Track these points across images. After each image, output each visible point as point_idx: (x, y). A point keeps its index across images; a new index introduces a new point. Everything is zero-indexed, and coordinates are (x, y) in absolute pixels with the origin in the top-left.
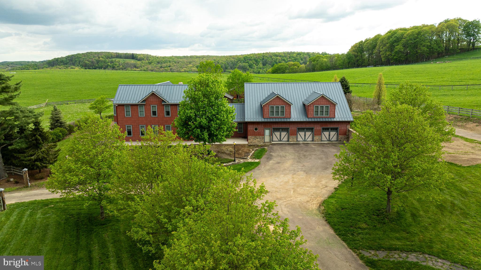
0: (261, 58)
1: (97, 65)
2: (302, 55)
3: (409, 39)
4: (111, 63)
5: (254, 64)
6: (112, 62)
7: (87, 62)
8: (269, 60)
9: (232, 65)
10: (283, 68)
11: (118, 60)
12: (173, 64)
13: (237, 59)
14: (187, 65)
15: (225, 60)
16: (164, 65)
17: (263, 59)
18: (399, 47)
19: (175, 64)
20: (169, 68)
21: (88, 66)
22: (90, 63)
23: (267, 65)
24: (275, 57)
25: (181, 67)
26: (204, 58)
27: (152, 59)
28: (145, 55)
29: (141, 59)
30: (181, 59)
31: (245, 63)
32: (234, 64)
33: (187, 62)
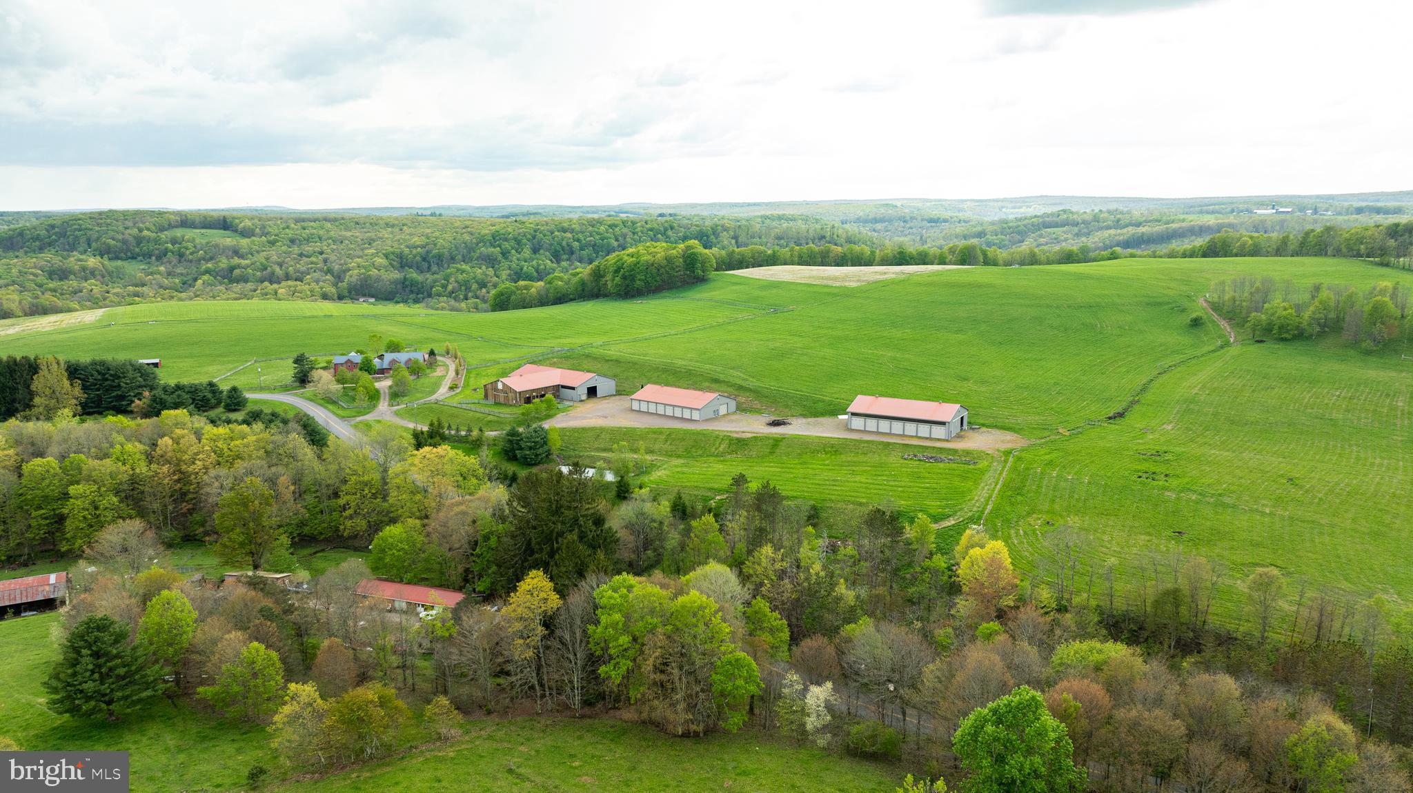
1: (137, 250)
2: (617, 229)
4: (173, 245)
5: (513, 251)
6: (174, 241)
7: (112, 242)
8: (547, 240)
9: (465, 251)
11: (190, 234)
12: (329, 245)
13: (478, 238)
14: (362, 250)
15: (450, 239)
16: (308, 249)
17: (534, 237)
19: (335, 247)
20: (320, 257)
21: (115, 252)
22: (119, 244)
23: (542, 251)
25: (349, 256)
26: (405, 228)
27: (274, 230)
28: (256, 221)
29: (247, 233)
30: (347, 229)
31: (495, 247)
32: (471, 249)
33: (362, 240)
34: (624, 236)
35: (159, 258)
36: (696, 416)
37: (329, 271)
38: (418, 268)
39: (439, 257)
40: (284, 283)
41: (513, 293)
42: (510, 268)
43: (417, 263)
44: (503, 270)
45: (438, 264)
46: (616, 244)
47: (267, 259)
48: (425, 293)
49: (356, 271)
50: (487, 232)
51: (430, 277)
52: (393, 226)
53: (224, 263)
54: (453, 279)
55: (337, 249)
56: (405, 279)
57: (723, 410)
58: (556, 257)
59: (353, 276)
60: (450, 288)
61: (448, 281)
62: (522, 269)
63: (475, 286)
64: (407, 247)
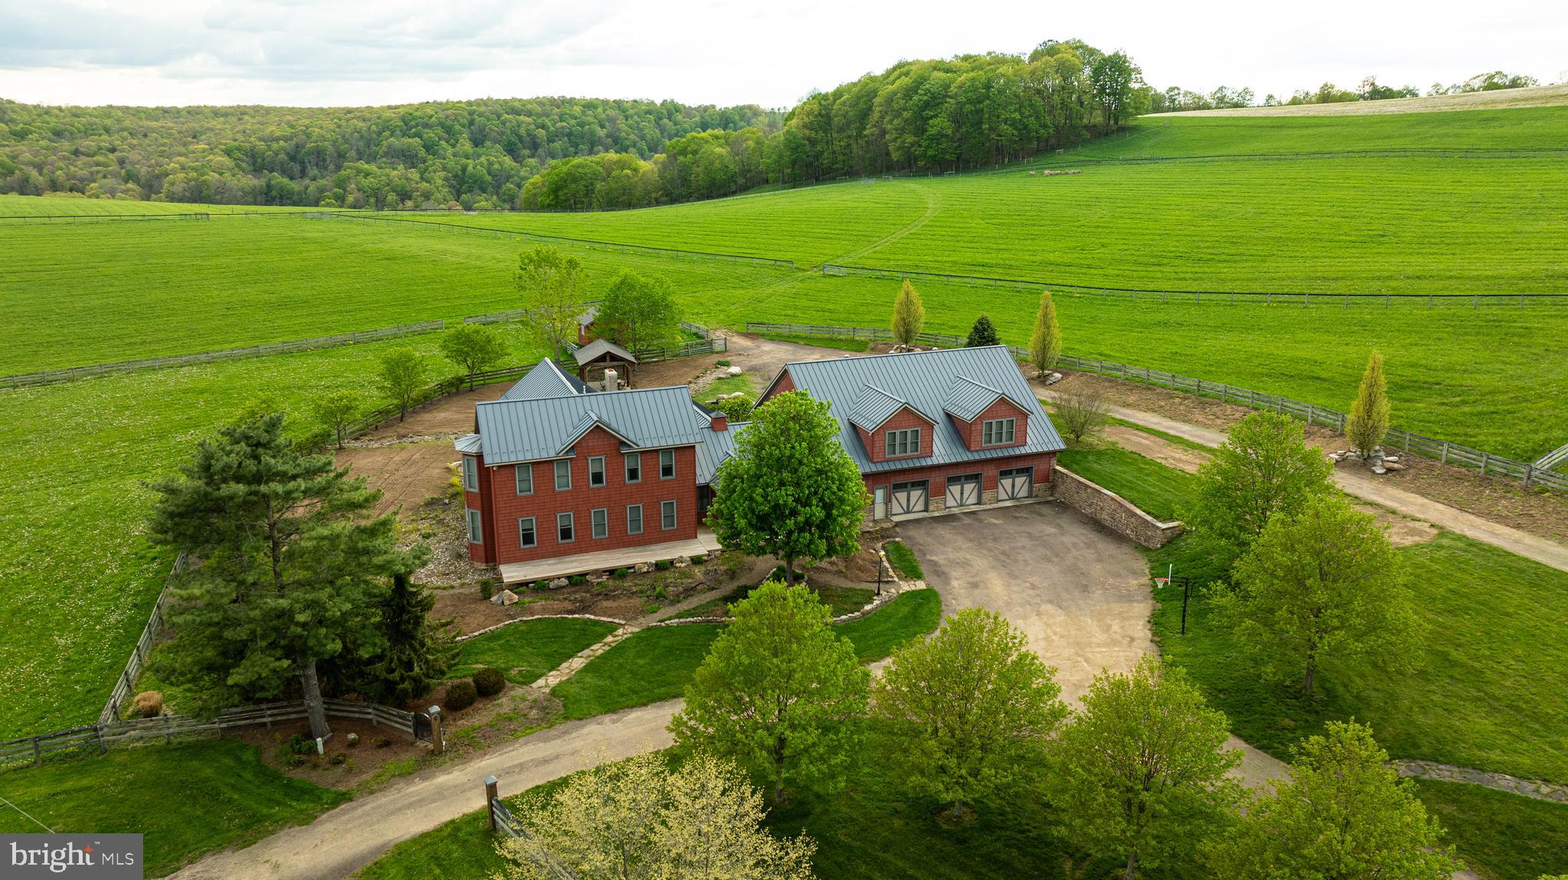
0: (465, 121)
2: (600, 110)
3: (964, 100)
5: (443, 143)
8: (493, 126)
9: (361, 144)
10: (585, 174)
12: (124, 139)
14: (184, 145)
15: (332, 127)
16: (87, 143)
17: (471, 123)
18: (940, 123)
19: (135, 142)
20: (111, 156)
23: (488, 143)
24: (510, 116)
25: (163, 154)
26: (246, 117)
31: (410, 137)
32: (370, 141)
33: (180, 132)
34: (613, 122)
37: (129, 177)
39: (319, 156)
42: (444, 168)
43: (282, 164)
44: (434, 171)
45: (317, 165)
46: (602, 133)
47: (12, 158)
49: (182, 175)
54: (353, 186)
55: (140, 145)
56: (269, 186)
58: (511, 150)
59: (178, 180)
61: (345, 190)
64: (261, 139)
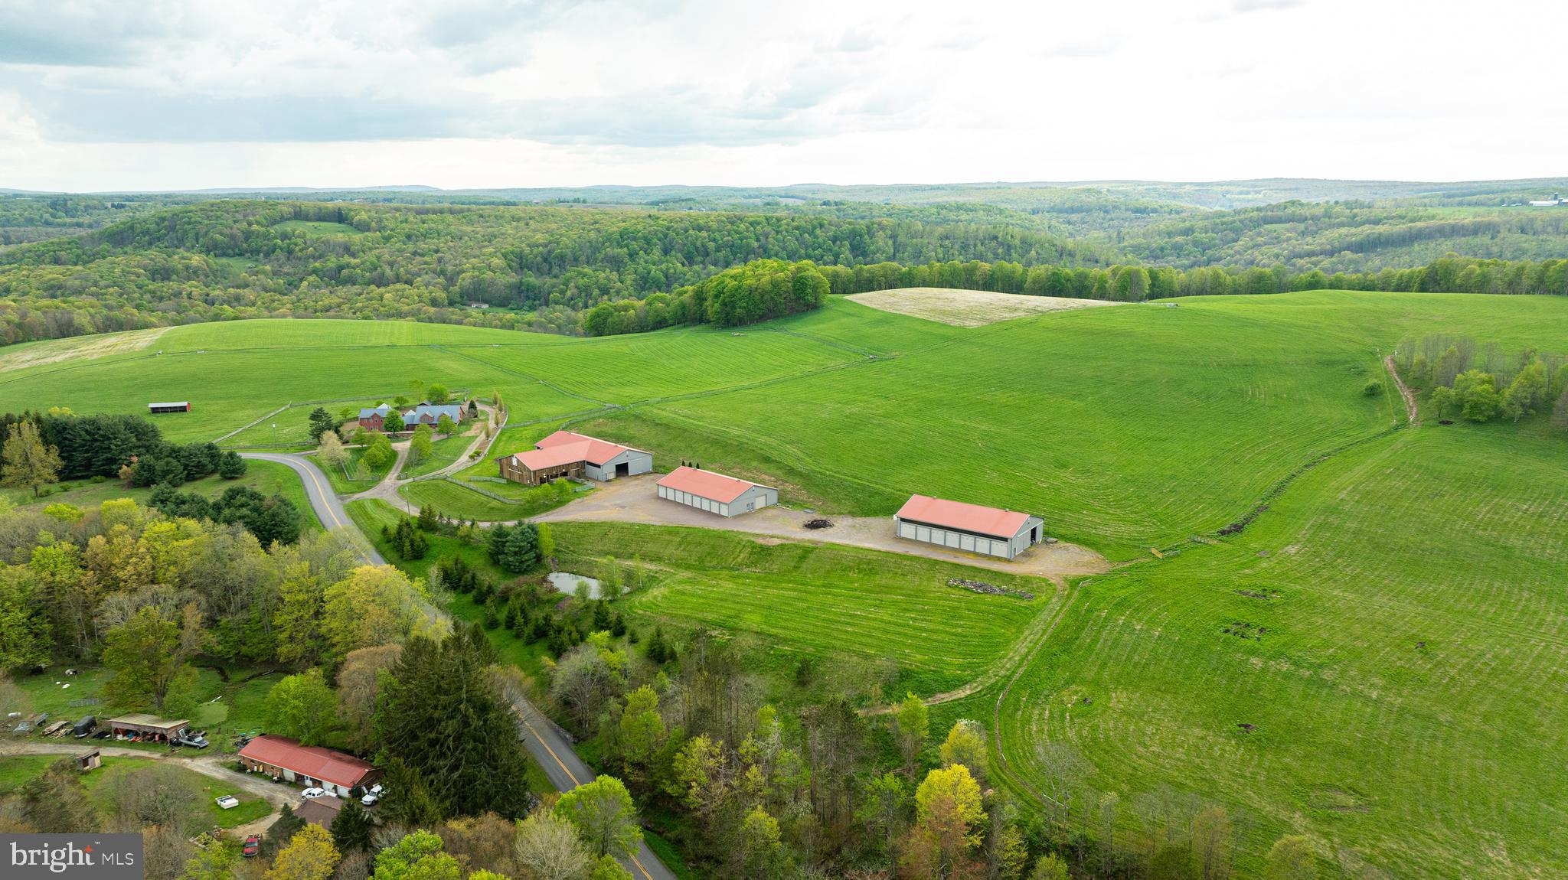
1: (245, 245)
2: (758, 228)
4: (282, 241)
5: (641, 253)
6: (284, 236)
7: (219, 238)
8: (679, 240)
9: (590, 251)
11: (300, 227)
12: (447, 241)
13: (605, 236)
14: (481, 248)
15: (575, 236)
17: (666, 236)
19: (451, 244)
20: (435, 256)
21: (222, 249)
22: (227, 240)
23: (673, 252)
25: (465, 256)
27: (391, 224)
28: (373, 213)
29: (362, 227)
30: (470, 223)
31: (621, 247)
32: (596, 249)
33: (483, 236)
34: (766, 236)
35: (267, 255)
36: (724, 511)
37: (443, 273)
38: (538, 270)
39: (562, 258)
40: (391, 287)
41: (610, 314)
42: (636, 272)
43: (537, 263)
44: (629, 274)
45: (559, 266)
46: (756, 244)
47: (379, 258)
48: (543, 299)
49: (470, 274)
50: (615, 229)
51: (549, 281)
52: (518, 220)
53: (332, 262)
54: (572, 284)
55: (455, 246)
56: (521, 283)
57: (760, 503)
58: (689, 260)
59: (465, 280)
60: (569, 294)
61: (567, 286)
62: (649, 273)
63: (596, 292)
64: (529, 245)
